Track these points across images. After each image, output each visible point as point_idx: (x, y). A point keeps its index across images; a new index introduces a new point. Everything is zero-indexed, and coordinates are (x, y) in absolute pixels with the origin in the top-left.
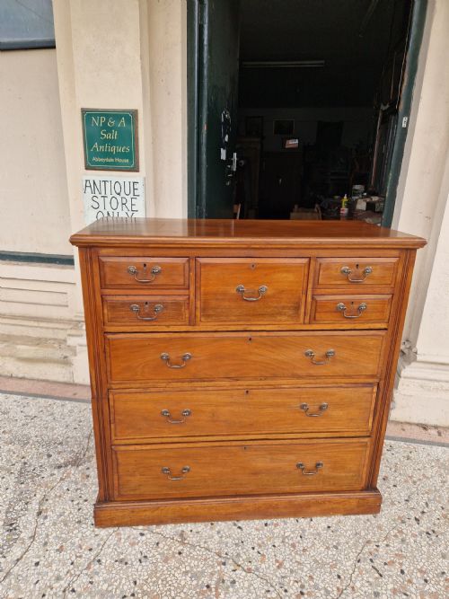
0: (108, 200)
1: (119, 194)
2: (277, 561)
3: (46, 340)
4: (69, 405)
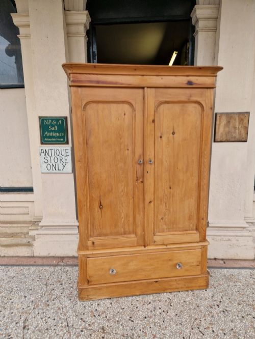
0: (52, 159)
1: (58, 155)
2: (153, 335)
3: (17, 233)
4: (33, 269)
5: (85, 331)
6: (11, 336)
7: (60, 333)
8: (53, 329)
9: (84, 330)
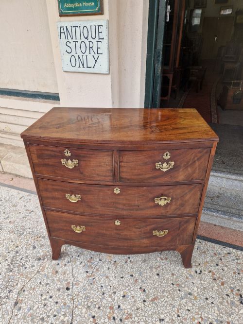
0: (78, 44)
1: (86, 38)
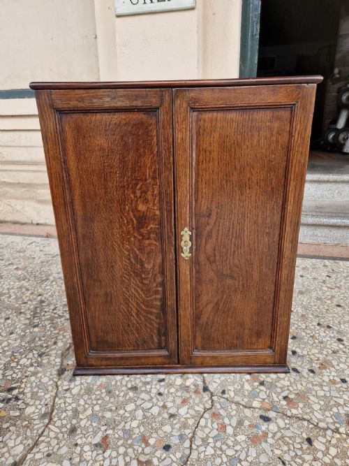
5: (281, 423)
6: (15, 392)
7: (183, 411)
8: (154, 391)
9: (271, 414)
